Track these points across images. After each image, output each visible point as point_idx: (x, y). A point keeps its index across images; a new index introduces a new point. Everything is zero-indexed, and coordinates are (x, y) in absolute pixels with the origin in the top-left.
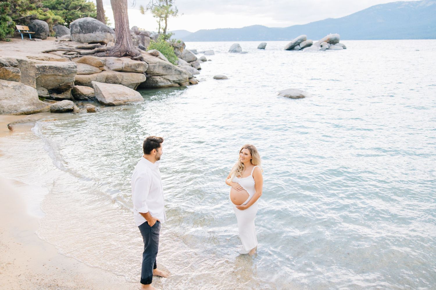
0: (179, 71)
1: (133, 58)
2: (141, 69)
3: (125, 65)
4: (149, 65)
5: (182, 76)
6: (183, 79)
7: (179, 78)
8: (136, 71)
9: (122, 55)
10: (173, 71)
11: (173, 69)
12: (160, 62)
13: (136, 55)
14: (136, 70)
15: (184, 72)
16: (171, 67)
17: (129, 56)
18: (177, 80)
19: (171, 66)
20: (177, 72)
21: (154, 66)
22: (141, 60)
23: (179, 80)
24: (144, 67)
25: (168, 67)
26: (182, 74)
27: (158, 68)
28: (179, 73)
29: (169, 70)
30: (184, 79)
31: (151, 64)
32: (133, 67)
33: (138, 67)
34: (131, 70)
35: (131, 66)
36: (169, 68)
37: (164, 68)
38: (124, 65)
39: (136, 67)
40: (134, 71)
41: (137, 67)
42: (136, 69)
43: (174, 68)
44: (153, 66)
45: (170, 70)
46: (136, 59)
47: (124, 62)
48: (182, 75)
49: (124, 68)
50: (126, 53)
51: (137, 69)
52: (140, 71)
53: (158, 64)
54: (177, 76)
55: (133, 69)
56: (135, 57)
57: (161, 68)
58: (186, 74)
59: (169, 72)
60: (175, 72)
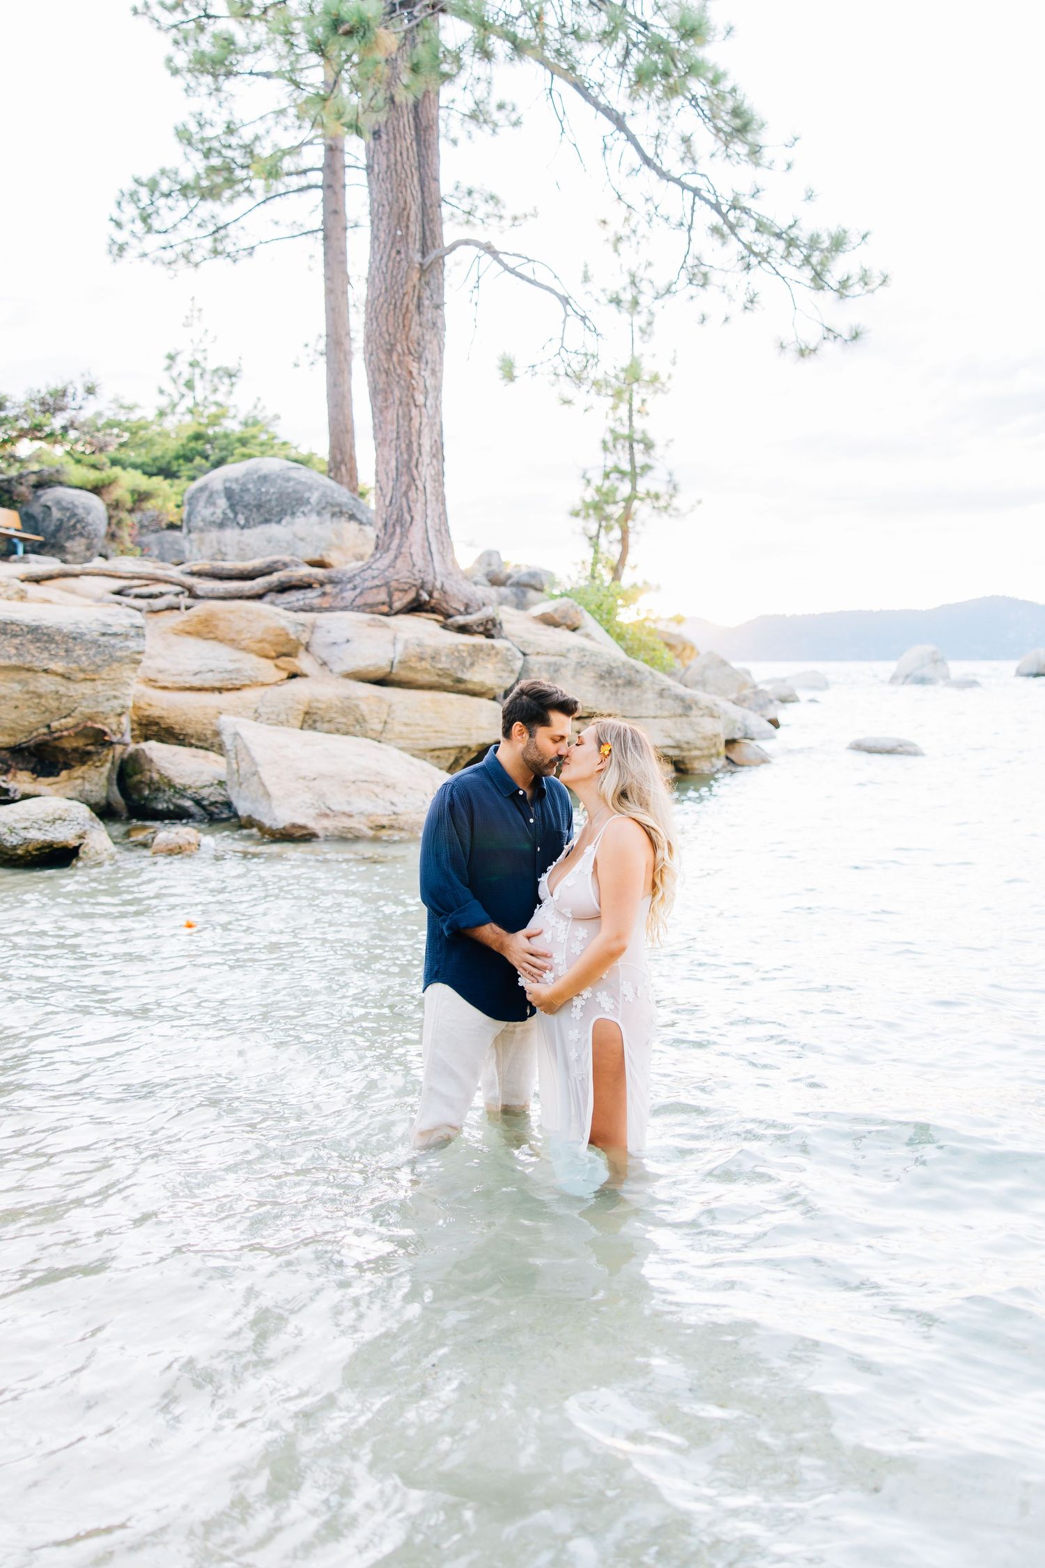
0: (680, 699)
1: (450, 621)
2: (486, 674)
3: (406, 648)
4: (525, 661)
5: (691, 724)
6: (700, 743)
7: (678, 735)
8: (462, 686)
9: (397, 605)
10: (650, 695)
11: (647, 684)
12: (583, 650)
13: (467, 606)
14: (459, 681)
15: (703, 704)
16: (638, 677)
17: (433, 610)
18: (670, 742)
19: (637, 671)
20: (670, 703)
21: (556, 669)
22: (490, 636)
23: (678, 747)
24: (500, 666)
25: (624, 673)
26: (695, 712)
27: (574, 677)
28: (680, 711)
29: (627, 690)
30: (704, 738)
31: (541, 659)
32: (444, 663)
33: (472, 664)
34: (434, 679)
35: (433, 658)
36: (629, 683)
37: (601, 677)
38: (400, 647)
39: (463, 664)
40: (447, 682)
41: (468, 662)
42: (460, 675)
43: (653, 683)
44: (549, 664)
45: (635, 692)
46: (463, 629)
47: (400, 635)
48: (693, 719)
49: (400, 662)
50: (418, 595)
51: (466, 676)
52: (482, 684)
53: (574, 657)
54: (668, 724)
55: (444, 673)
56: (460, 620)
57: (588, 677)
58: (712, 716)
59: (626, 699)
60: (658, 701)
